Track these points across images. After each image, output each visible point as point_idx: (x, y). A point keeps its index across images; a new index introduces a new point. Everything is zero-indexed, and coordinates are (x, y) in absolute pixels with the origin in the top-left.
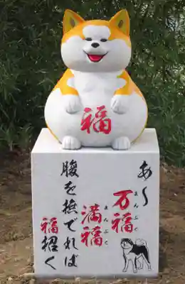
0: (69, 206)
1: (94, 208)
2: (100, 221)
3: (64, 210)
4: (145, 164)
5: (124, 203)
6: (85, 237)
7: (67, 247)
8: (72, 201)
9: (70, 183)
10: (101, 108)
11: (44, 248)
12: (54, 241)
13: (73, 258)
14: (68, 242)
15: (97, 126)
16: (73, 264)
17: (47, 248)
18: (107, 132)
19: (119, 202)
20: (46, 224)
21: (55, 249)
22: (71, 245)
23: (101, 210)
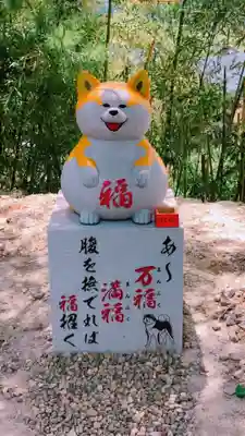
0: (89, 283)
1: (115, 285)
2: (121, 298)
3: (84, 288)
4: (168, 240)
5: (146, 279)
6: (106, 314)
7: (87, 324)
8: (92, 278)
9: (90, 260)
10: (120, 182)
11: (63, 326)
12: (73, 318)
13: (94, 335)
14: (88, 319)
15: (117, 200)
16: (94, 341)
17: (66, 326)
18: (128, 206)
19: (141, 278)
20: (64, 302)
21: (74, 326)
22: (91, 322)
23: (122, 286)
